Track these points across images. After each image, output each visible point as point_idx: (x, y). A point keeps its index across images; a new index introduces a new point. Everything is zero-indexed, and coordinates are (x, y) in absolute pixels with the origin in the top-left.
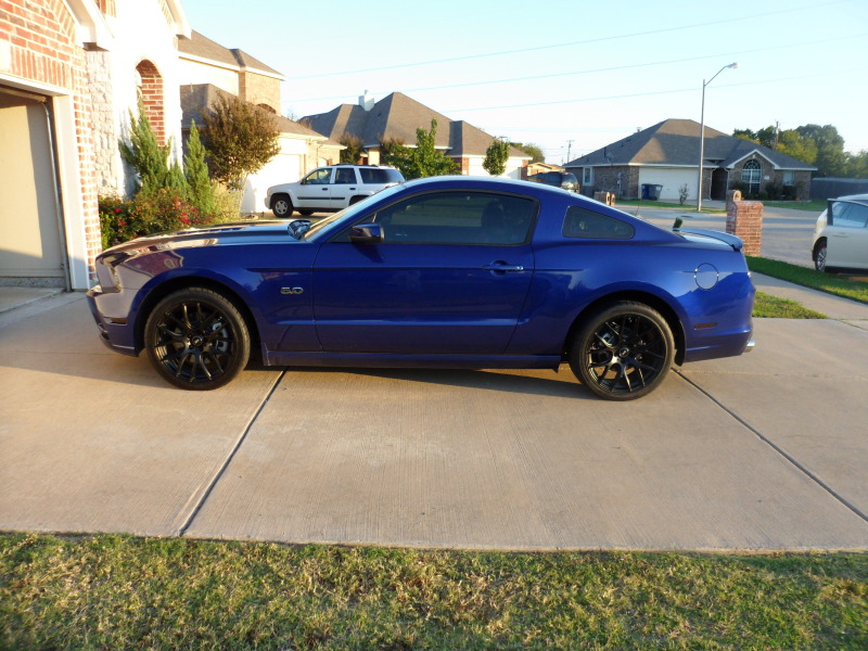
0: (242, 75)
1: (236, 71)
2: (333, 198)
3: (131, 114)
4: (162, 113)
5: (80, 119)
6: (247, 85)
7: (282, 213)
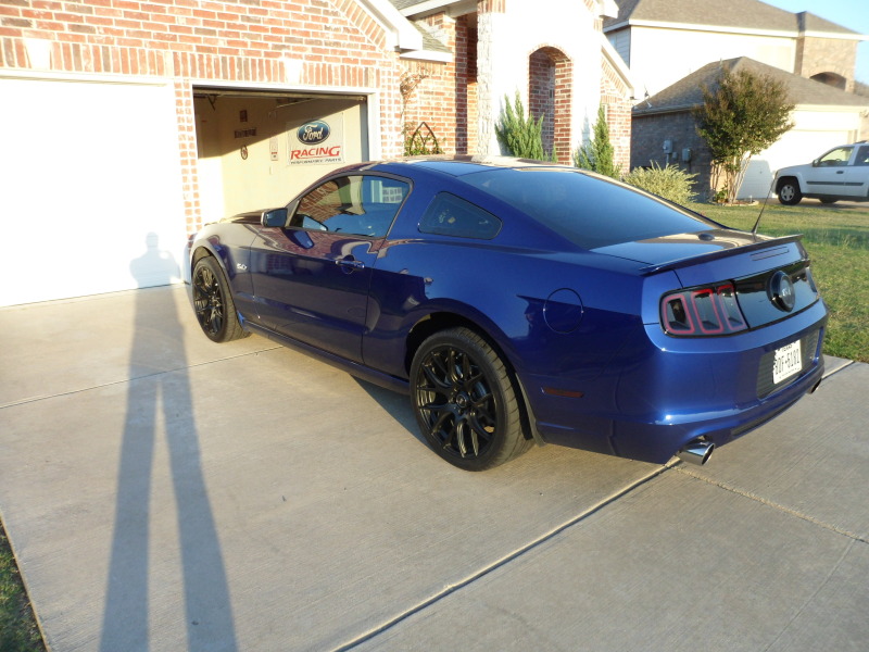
0: (801, 41)
1: (793, 38)
2: (848, 184)
3: (507, 100)
4: (569, 96)
5: (386, 112)
6: (806, 52)
7: (788, 199)
